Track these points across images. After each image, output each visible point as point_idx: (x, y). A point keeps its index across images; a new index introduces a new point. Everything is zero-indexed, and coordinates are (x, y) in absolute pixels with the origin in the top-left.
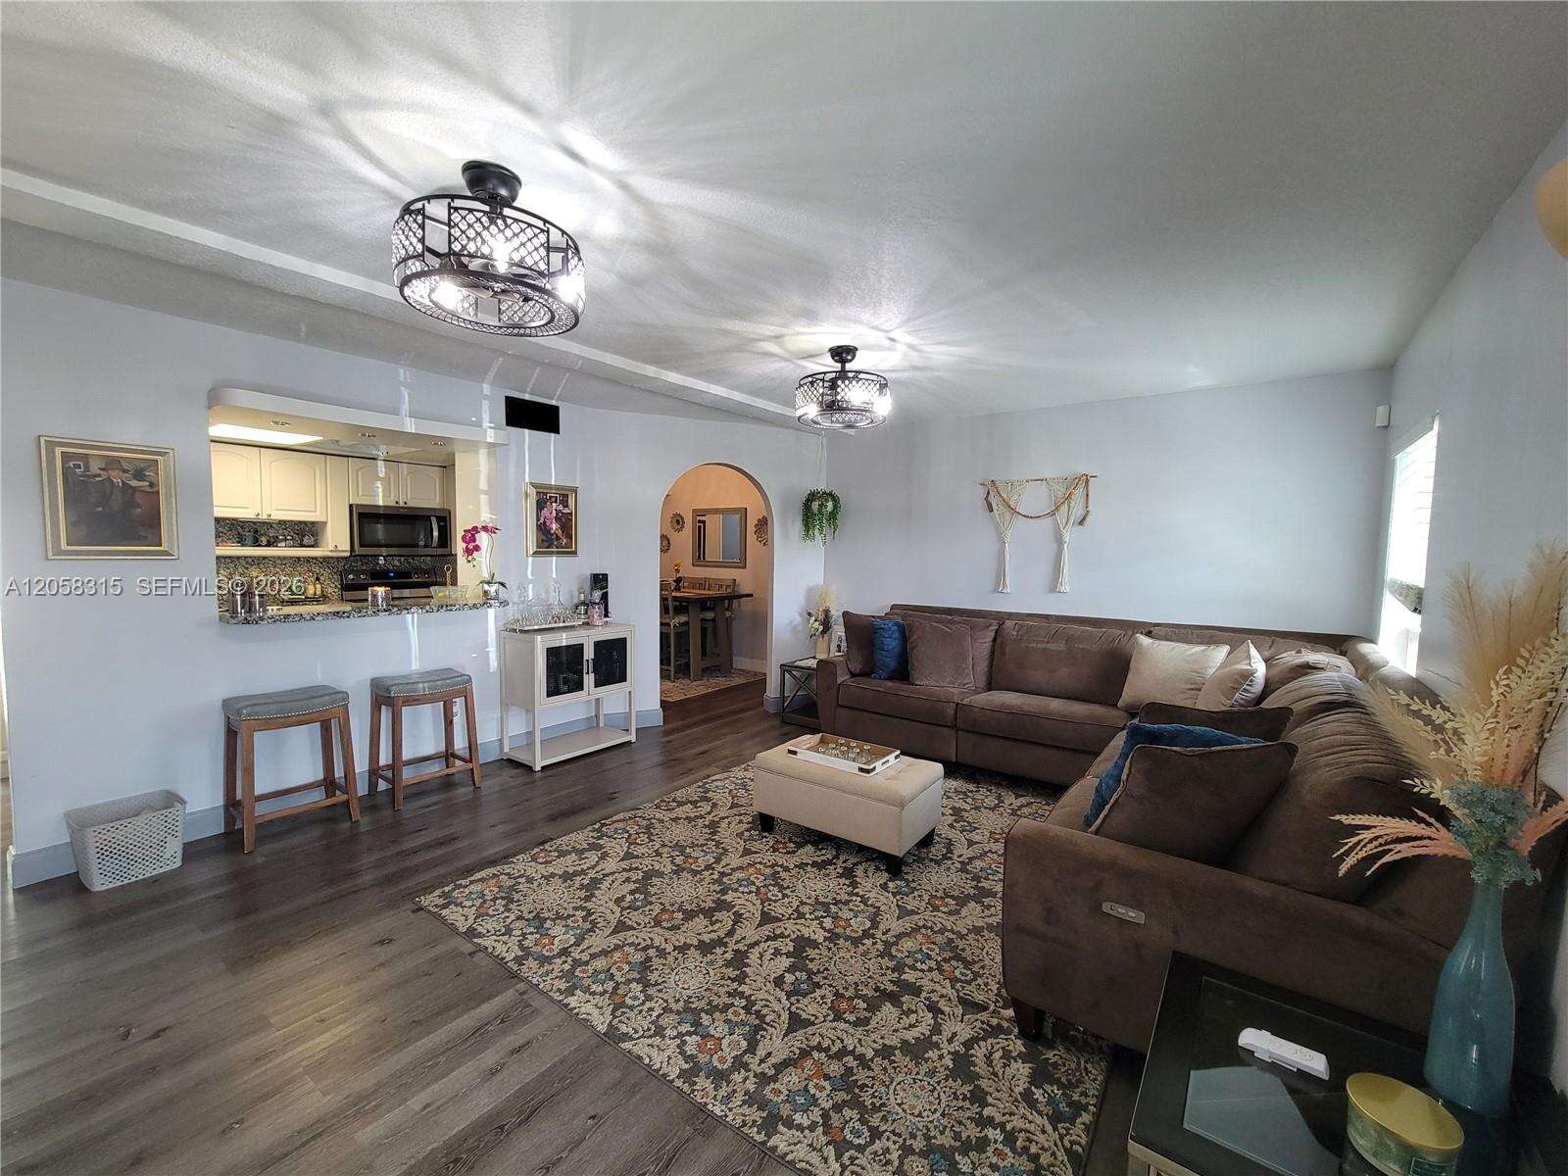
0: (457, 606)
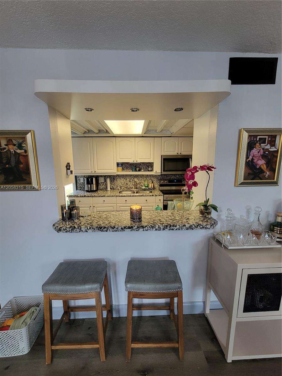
0: (178, 227)
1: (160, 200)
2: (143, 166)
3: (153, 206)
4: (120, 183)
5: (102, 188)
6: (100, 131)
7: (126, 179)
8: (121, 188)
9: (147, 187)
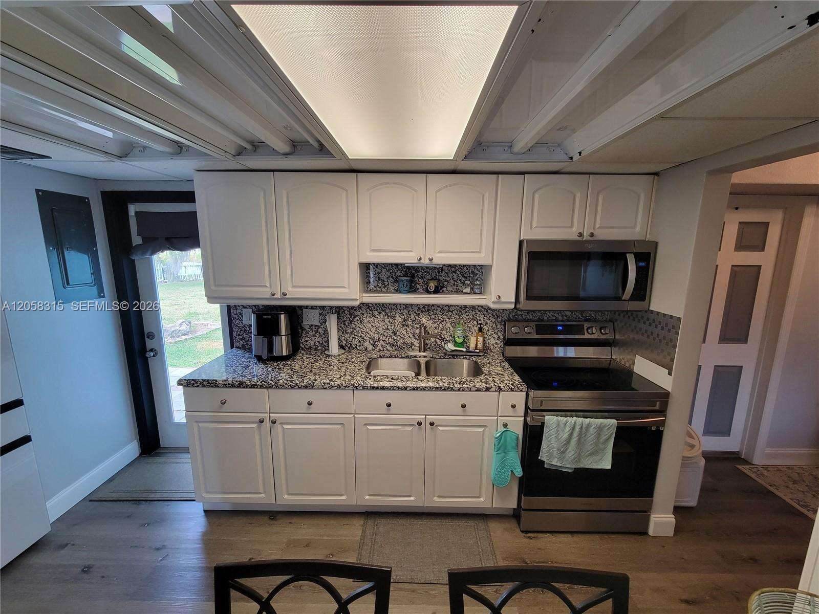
1: (513, 407)
2: (450, 275)
3: (486, 426)
4: (373, 330)
5: (312, 343)
6: (296, 147)
7: (393, 317)
8: (374, 345)
9: (462, 344)
